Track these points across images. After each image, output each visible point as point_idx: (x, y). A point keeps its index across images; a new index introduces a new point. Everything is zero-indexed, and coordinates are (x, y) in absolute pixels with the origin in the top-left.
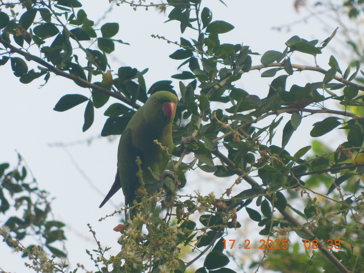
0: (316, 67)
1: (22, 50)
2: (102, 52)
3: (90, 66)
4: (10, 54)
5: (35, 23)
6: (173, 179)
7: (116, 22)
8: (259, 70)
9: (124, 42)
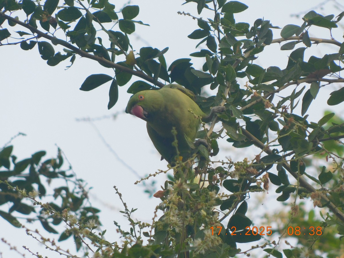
0: (331, 39)
1: (49, 34)
2: (124, 33)
3: (113, 48)
4: (37, 38)
5: (59, 8)
6: (206, 146)
7: (136, 5)
8: (279, 43)
9: (144, 23)
